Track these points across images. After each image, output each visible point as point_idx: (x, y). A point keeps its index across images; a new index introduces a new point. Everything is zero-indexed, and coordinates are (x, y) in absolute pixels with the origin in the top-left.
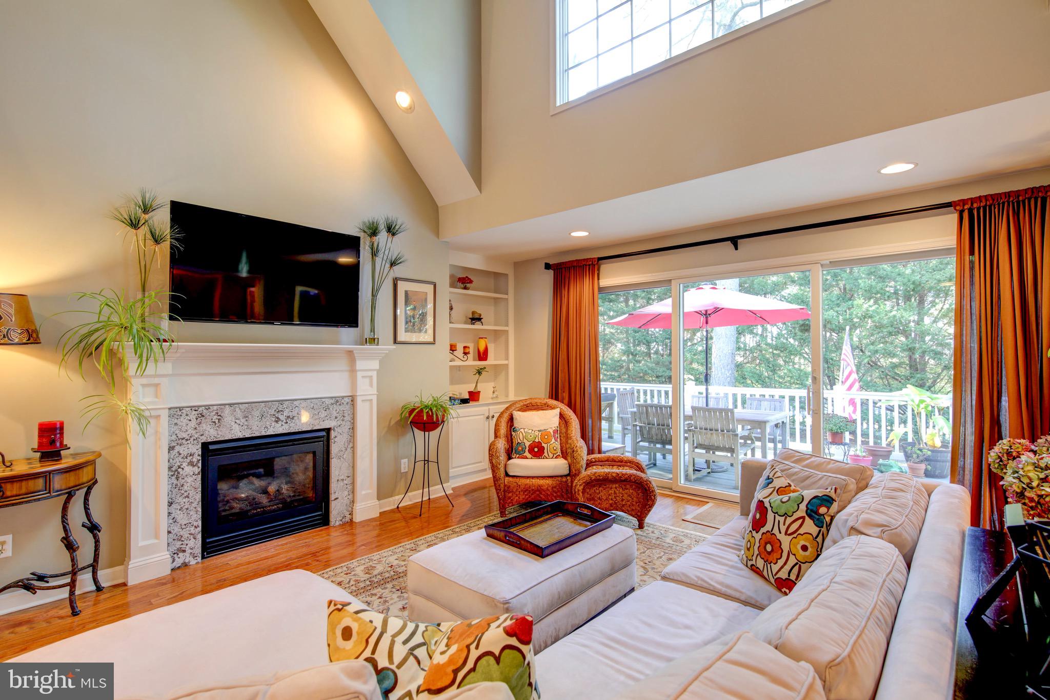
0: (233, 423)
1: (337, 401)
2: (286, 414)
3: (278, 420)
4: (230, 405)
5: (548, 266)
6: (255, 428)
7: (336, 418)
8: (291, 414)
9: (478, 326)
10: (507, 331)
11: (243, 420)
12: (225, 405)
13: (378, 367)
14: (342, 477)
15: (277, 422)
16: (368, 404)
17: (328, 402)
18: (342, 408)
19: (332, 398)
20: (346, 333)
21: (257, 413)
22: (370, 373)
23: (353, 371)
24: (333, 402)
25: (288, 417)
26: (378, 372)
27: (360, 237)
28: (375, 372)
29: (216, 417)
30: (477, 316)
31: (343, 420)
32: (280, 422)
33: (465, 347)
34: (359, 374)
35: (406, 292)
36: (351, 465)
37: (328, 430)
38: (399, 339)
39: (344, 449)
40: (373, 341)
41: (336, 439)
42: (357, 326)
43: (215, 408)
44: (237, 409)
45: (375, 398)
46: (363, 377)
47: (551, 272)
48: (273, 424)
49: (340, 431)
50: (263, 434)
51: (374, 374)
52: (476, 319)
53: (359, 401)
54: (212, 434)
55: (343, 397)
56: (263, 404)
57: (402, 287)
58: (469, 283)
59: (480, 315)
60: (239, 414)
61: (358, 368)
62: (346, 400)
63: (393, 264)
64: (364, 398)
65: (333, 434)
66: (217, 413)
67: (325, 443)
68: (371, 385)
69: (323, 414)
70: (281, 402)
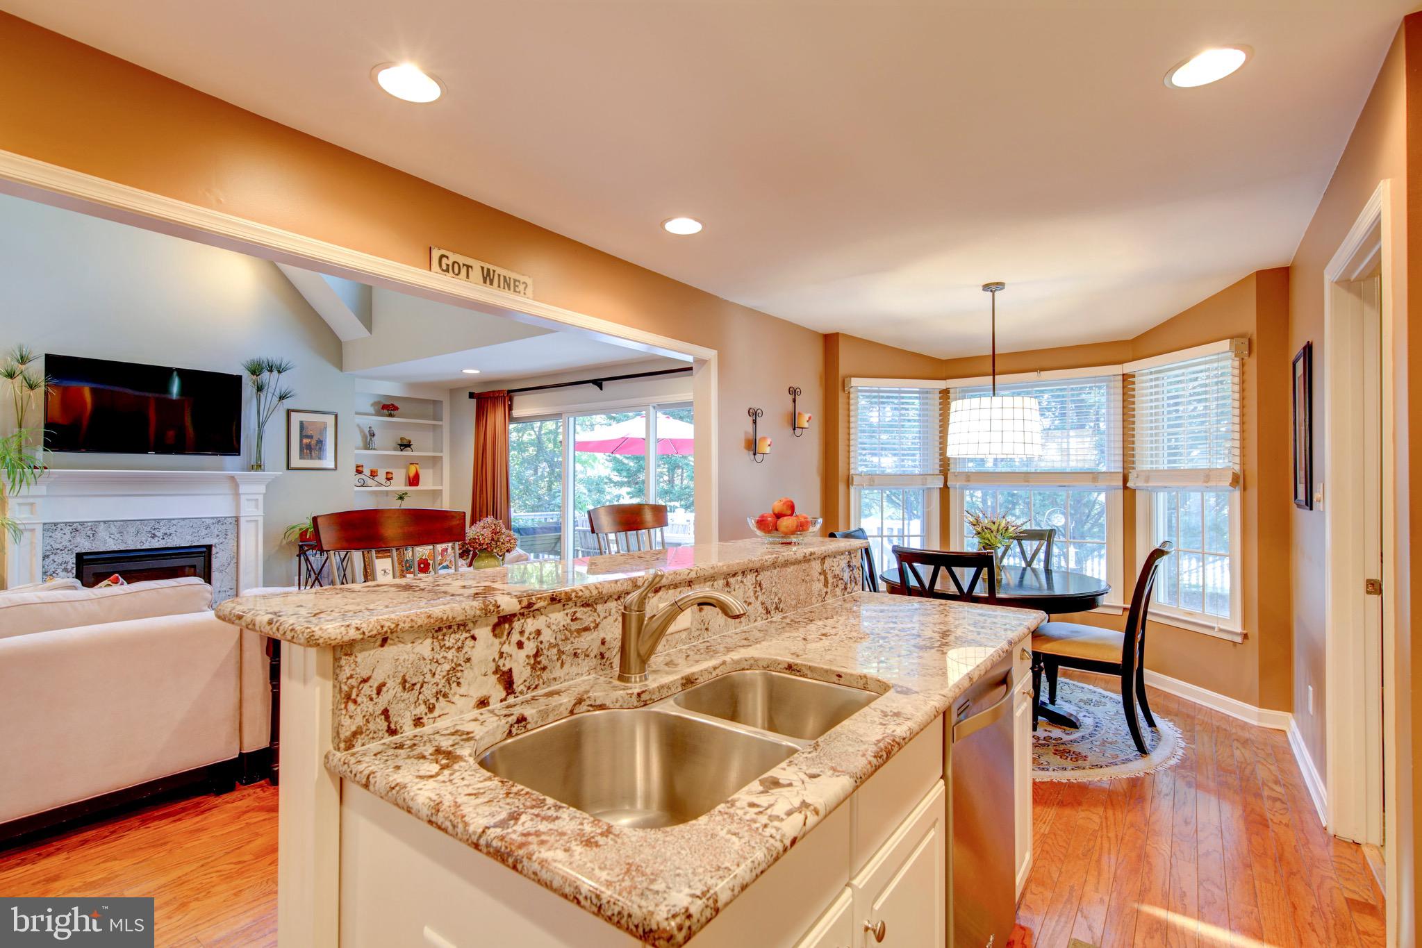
0: (107, 538)
1: (219, 521)
2: (163, 530)
3: (154, 536)
4: (105, 522)
5: (472, 395)
6: (129, 542)
7: (218, 536)
8: (168, 531)
9: (407, 453)
10: (441, 457)
11: (118, 536)
12: (99, 522)
13: (264, 492)
14: (225, 589)
15: (153, 538)
16: (253, 525)
17: (208, 521)
18: (224, 527)
19: (213, 518)
20: (229, 460)
21: (132, 530)
22: (257, 497)
23: (237, 495)
24: (214, 521)
25: (166, 534)
26: (265, 495)
27: (241, 377)
28: (262, 496)
29: (90, 532)
30: (405, 442)
31: (225, 538)
32: (156, 538)
33: (387, 473)
34: (243, 498)
35: (301, 423)
36: (235, 578)
37: (209, 547)
38: (293, 465)
39: (226, 564)
40: (259, 467)
41: (217, 555)
42: (239, 455)
43: (90, 524)
44: (112, 526)
45: (261, 520)
46: (248, 500)
47: (474, 401)
48: (149, 539)
49: (223, 548)
50: (139, 547)
51: (261, 498)
52: (405, 445)
53: (243, 521)
54: (85, 546)
55: (226, 518)
56: (138, 522)
57: (296, 418)
58: (394, 410)
59: (410, 442)
60: (113, 529)
61: (240, 492)
62: (230, 520)
63: (282, 398)
64: (249, 519)
65: (214, 550)
66: (93, 528)
67: (207, 559)
68: (257, 507)
69: (204, 532)
70: (158, 521)
